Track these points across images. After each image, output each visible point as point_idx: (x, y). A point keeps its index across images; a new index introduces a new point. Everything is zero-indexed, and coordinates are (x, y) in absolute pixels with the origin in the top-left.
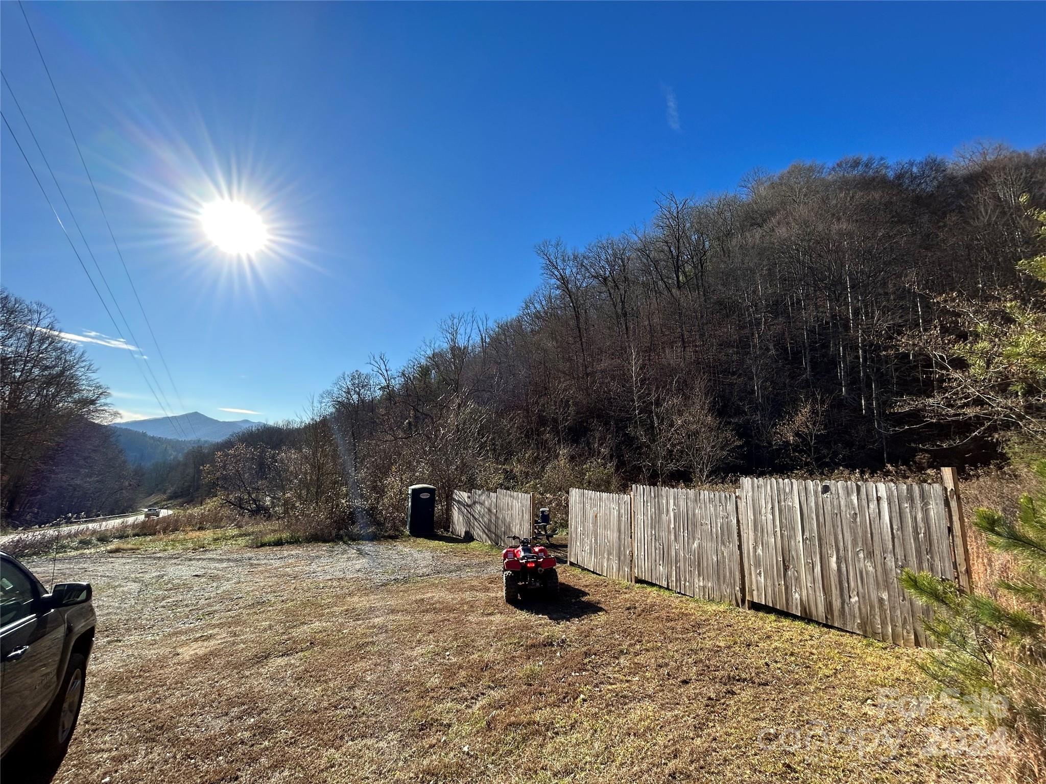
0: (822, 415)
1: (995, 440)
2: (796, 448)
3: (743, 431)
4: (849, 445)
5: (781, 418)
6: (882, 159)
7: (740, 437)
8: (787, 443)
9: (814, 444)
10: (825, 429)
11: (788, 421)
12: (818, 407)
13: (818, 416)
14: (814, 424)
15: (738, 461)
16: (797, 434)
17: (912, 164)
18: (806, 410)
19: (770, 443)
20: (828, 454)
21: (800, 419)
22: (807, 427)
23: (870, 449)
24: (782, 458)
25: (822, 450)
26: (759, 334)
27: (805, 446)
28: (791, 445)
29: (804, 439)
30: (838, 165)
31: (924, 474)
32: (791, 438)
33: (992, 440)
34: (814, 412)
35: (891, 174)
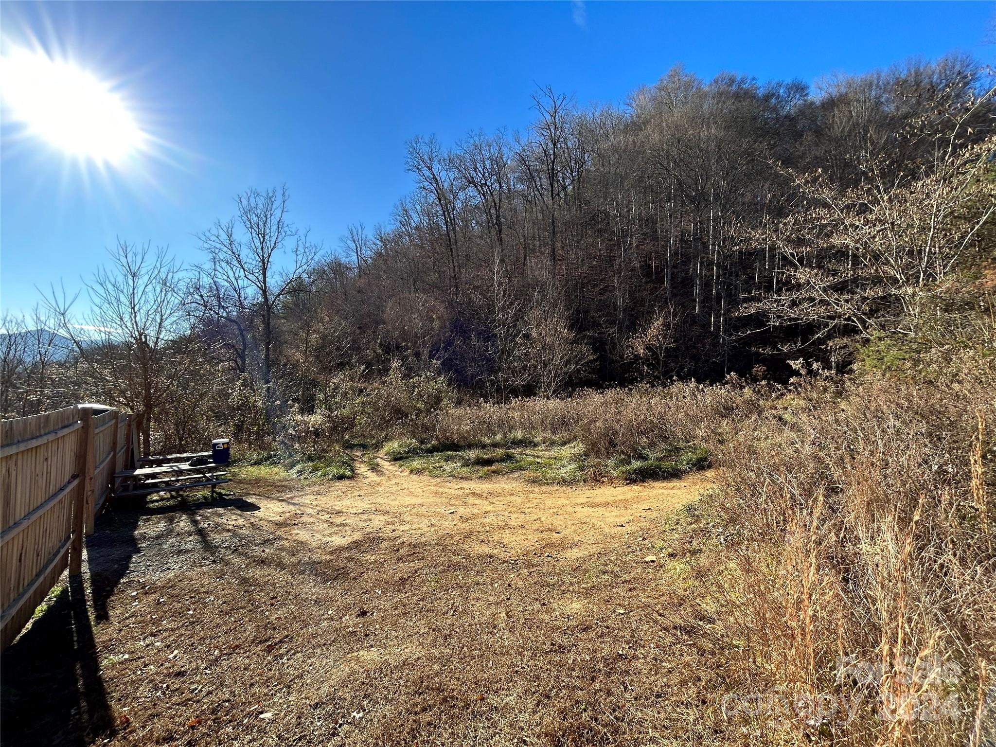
0: (673, 328)
1: (829, 348)
2: (646, 361)
3: (599, 345)
4: (695, 358)
5: (635, 331)
6: (754, 79)
7: (595, 350)
8: (637, 357)
9: (664, 357)
10: (674, 342)
11: (641, 334)
12: (670, 319)
13: (669, 329)
14: (665, 338)
15: (590, 376)
16: (648, 348)
17: (779, 85)
18: (658, 323)
19: (622, 357)
20: (675, 368)
21: (652, 331)
22: (658, 339)
23: (713, 362)
24: (632, 372)
25: (669, 363)
26: (624, 247)
27: (654, 359)
28: (641, 358)
29: (654, 353)
30: (714, 80)
31: (759, 385)
32: (642, 351)
33: (826, 348)
34: (666, 325)
35: (761, 92)
